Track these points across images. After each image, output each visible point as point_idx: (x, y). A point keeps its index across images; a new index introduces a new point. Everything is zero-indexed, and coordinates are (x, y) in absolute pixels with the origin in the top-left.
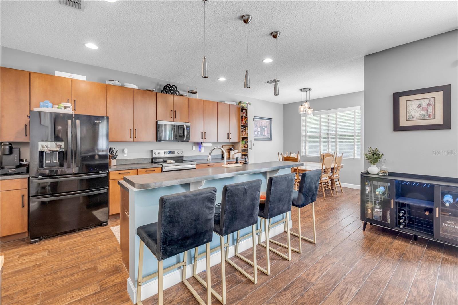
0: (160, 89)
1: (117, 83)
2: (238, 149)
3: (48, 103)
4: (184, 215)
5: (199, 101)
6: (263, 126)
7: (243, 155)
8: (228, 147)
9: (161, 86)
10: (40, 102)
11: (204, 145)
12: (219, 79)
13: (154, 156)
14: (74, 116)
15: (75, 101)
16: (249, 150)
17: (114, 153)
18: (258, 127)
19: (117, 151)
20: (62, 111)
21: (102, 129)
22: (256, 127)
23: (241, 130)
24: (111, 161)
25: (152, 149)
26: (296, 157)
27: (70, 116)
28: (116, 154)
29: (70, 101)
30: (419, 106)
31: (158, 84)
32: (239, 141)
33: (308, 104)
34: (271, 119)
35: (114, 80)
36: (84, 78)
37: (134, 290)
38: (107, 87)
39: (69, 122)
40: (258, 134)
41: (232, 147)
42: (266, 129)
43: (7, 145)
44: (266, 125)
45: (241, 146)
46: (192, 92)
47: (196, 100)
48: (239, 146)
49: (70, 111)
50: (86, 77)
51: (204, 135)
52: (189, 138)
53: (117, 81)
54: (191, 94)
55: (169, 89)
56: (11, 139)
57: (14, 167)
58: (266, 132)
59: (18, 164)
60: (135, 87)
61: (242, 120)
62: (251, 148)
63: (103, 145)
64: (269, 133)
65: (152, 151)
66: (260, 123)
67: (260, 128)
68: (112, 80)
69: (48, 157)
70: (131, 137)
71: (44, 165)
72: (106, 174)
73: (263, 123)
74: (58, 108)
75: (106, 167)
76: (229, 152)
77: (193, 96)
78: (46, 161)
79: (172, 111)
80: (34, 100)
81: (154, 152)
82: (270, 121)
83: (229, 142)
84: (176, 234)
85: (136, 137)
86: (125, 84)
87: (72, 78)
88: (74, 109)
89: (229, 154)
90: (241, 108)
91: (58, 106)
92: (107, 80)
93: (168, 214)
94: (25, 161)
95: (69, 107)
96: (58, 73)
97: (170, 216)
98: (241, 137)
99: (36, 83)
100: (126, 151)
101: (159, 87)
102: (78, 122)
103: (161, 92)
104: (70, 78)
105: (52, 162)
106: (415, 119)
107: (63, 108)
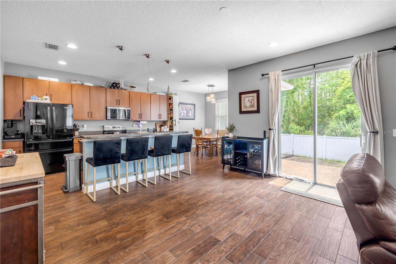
0: (109, 85)
1: (79, 82)
2: (167, 125)
3: (35, 97)
4: (104, 148)
5: (137, 93)
6: (188, 109)
7: (170, 130)
8: (160, 124)
9: (110, 83)
10: (31, 97)
11: (141, 122)
12: (149, 79)
13: (105, 129)
14: (51, 104)
15: (51, 94)
16: (174, 126)
17: (77, 128)
18: (184, 110)
19: (79, 126)
20: (44, 101)
21: (69, 112)
22: (183, 110)
23: (169, 112)
24: (75, 132)
25: (103, 125)
26: (201, 130)
27: (49, 105)
28: (79, 128)
29: (48, 95)
30: (249, 100)
31: (108, 82)
32: (168, 120)
33: (213, 95)
34: (194, 105)
35: (76, 81)
36: (56, 80)
37: (85, 187)
38: (72, 85)
39: (49, 108)
40: (184, 115)
41: (162, 124)
42: (190, 111)
43: (10, 122)
44: (190, 109)
45: (169, 123)
46: (132, 87)
47: (135, 92)
48: (168, 123)
49: (48, 101)
50: (58, 79)
51: (141, 116)
52: (129, 118)
53: (79, 81)
54: (132, 88)
55: (116, 85)
56: (12, 118)
57: (14, 134)
58: (190, 114)
59: (16, 133)
60: (92, 85)
61: (170, 106)
62: (175, 125)
63: (69, 123)
64: (193, 114)
65: (103, 126)
66: (185, 107)
67: (185, 111)
68: (75, 81)
69: (36, 129)
70: (88, 117)
71: (33, 133)
72: (71, 139)
73: (188, 108)
74: (41, 100)
75: (72, 136)
76: (160, 128)
77: (133, 89)
78: (35, 131)
79: (117, 100)
80: (26, 95)
81: (105, 127)
82: (193, 106)
83: (159, 120)
84: (101, 156)
85: (92, 117)
86: (84, 83)
87: (49, 80)
88: (51, 99)
89: (161, 129)
90: (169, 97)
91: (41, 98)
92: (72, 81)
93: (97, 148)
94: (20, 131)
95: (48, 99)
96: (40, 78)
97: (98, 148)
98: (169, 117)
99: (27, 84)
100: (85, 126)
101: (108, 84)
102: (54, 108)
103: (110, 88)
104: (48, 80)
105: (38, 132)
106: (247, 107)
107: (44, 100)
